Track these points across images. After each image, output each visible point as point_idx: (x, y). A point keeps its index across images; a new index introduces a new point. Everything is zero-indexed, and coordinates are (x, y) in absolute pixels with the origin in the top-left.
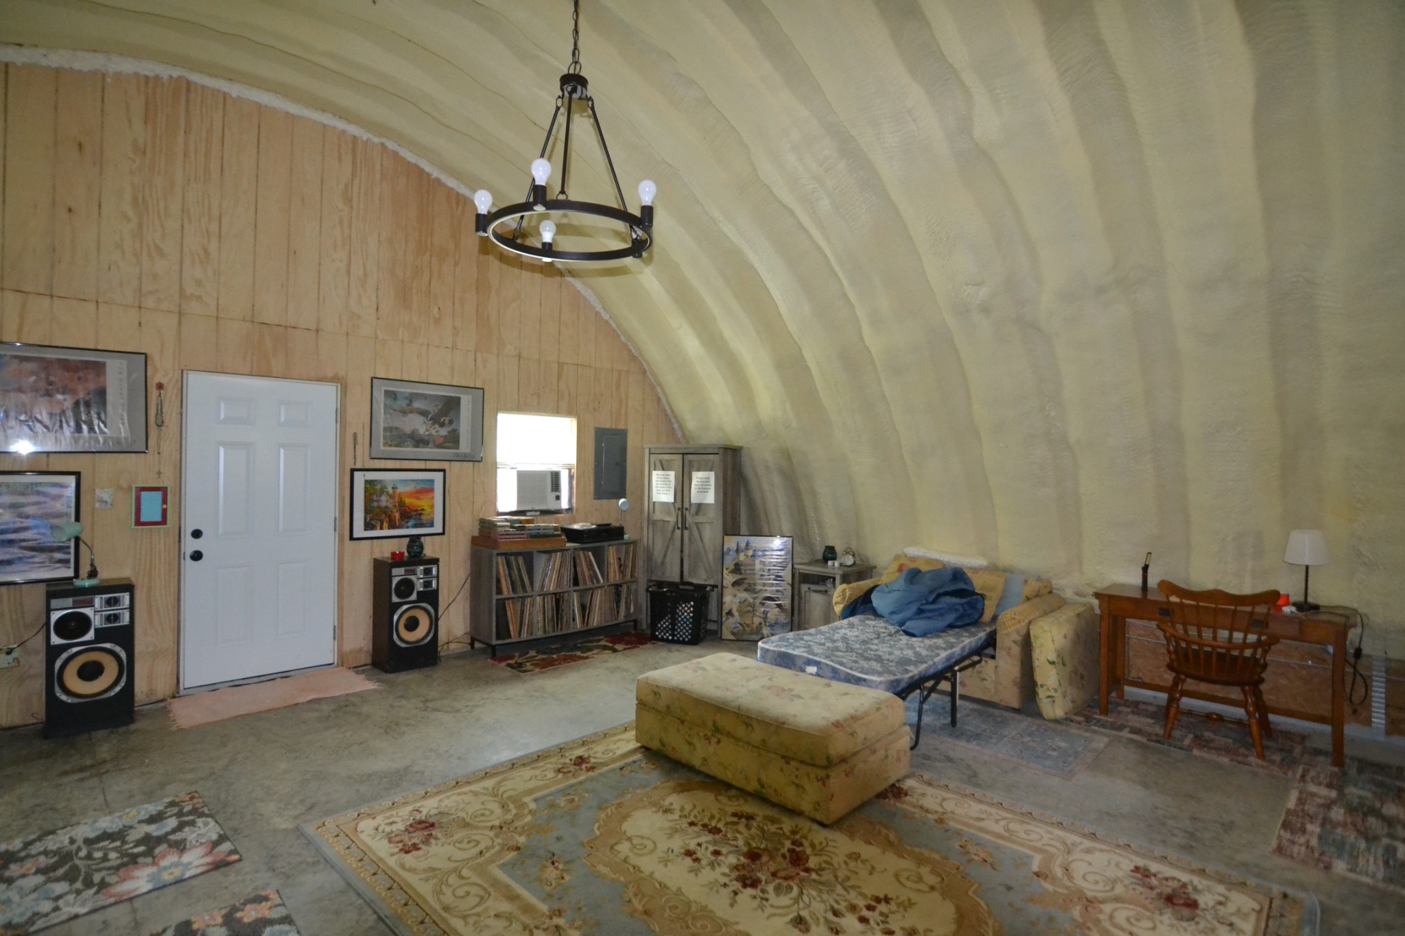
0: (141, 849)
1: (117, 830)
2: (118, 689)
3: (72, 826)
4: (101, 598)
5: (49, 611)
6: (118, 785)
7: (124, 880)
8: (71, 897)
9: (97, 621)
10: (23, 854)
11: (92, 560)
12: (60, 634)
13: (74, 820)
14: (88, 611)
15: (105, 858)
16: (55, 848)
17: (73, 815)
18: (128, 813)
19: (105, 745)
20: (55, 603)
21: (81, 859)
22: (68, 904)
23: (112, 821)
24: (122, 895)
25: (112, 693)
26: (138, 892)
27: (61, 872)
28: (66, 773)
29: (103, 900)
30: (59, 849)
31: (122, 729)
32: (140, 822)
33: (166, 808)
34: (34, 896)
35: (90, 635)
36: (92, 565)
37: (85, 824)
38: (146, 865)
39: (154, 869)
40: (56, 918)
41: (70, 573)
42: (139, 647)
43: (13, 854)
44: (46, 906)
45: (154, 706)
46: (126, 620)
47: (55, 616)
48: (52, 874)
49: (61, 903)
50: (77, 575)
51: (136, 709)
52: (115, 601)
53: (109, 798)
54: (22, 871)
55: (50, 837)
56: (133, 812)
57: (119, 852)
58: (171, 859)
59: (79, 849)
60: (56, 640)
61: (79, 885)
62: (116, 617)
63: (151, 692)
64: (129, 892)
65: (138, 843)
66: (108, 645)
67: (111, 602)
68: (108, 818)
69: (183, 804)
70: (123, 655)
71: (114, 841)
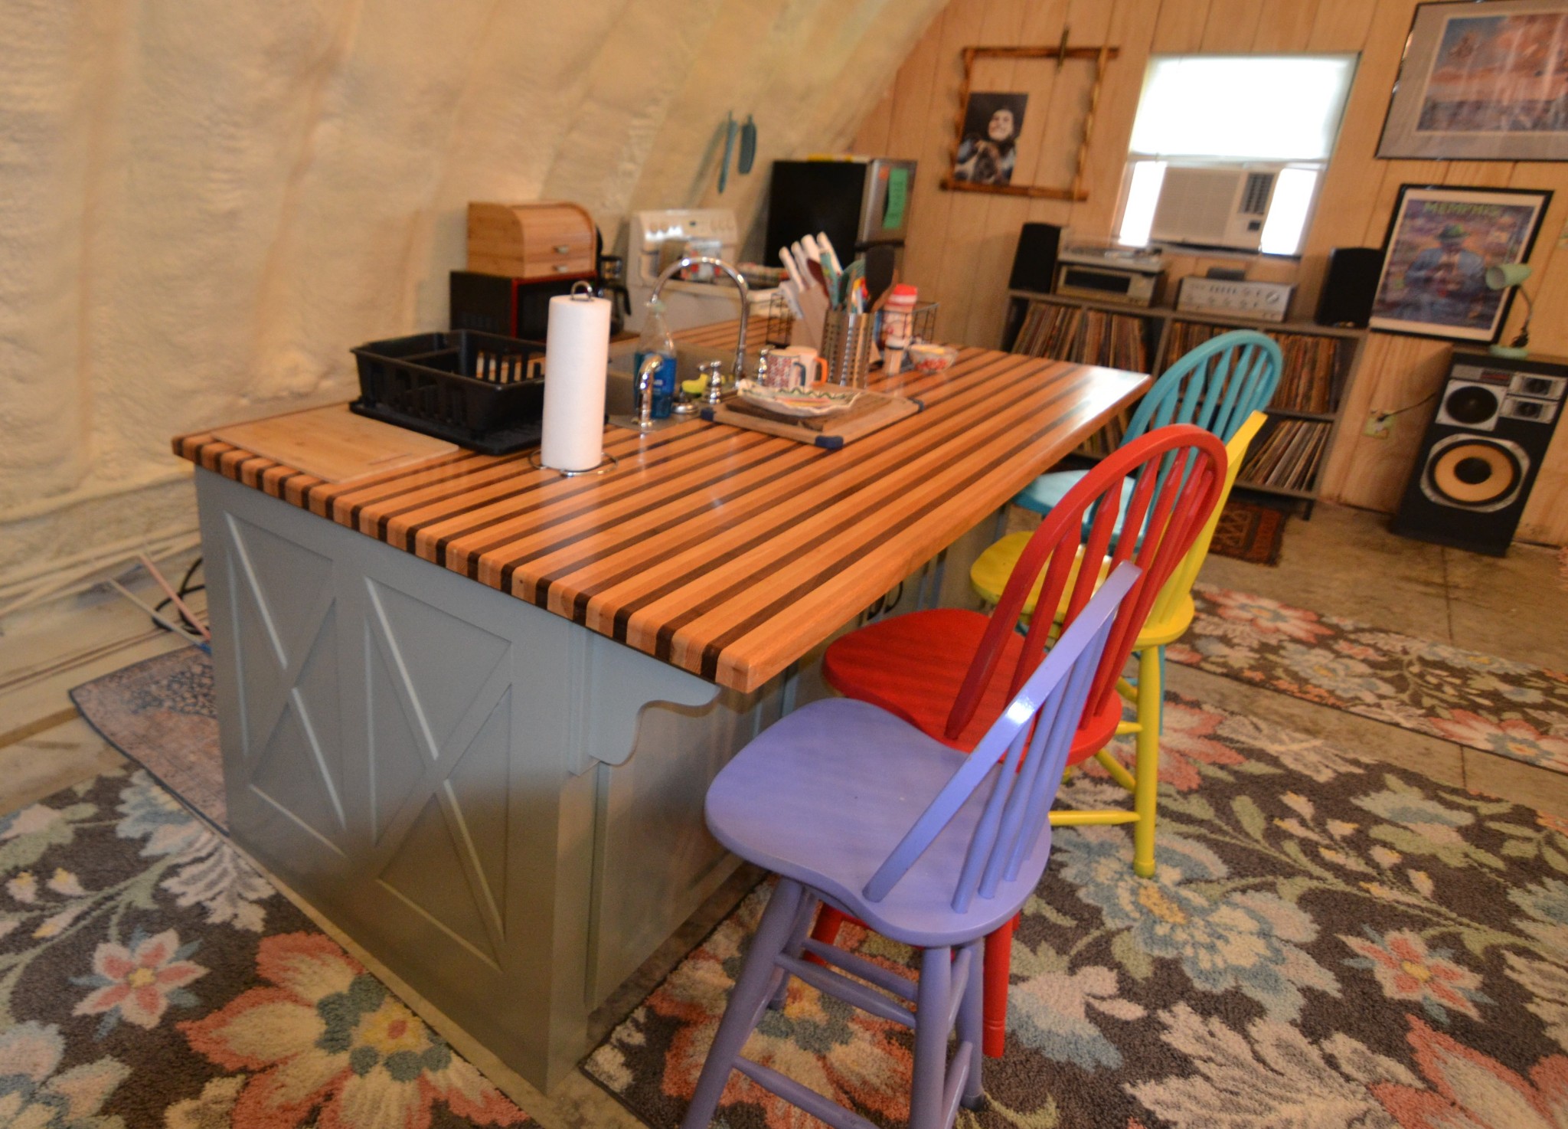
0: (1486, 702)
1: (1459, 667)
2: (1500, 506)
3: (1408, 636)
4: (1523, 378)
5: (1447, 377)
6: (1467, 619)
7: (1458, 722)
8: (1394, 703)
9: (1506, 407)
10: (1352, 636)
11: (1527, 323)
12: (1452, 411)
13: (1410, 631)
14: (1498, 391)
15: (1438, 687)
16: (1386, 648)
17: (1410, 626)
18: (1476, 656)
19: (1462, 568)
20: (1458, 370)
21: (1411, 673)
22: (1390, 708)
23: (1455, 654)
24: (1452, 736)
25: (1490, 509)
26: (1475, 745)
27: (1388, 674)
28: (1408, 579)
29: (1426, 725)
30: (1389, 651)
31: (1487, 560)
32: (1491, 673)
33: (1531, 675)
34: (1358, 680)
35: (1489, 424)
36: (1524, 329)
37: (1423, 642)
38: (1487, 721)
39: (1500, 733)
40: (1374, 713)
41: (1486, 335)
42: (1550, 461)
43: (1342, 631)
44: (1370, 698)
45: (1539, 549)
46: (1547, 417)
47: (1453, 387)
48: (1379, 672)
49: (1384, 703)
50: (1497, 338)
51: (1513, 543)
52: (1543, 387)
53: (1456, 629)
54: (1350, 652)
55: (1382, 635)
56: (1485, 659)
57: (1460, 691)
58: (1525, 733)
59: (1410, 663)
60: (1443, 418)
61: (1405, 697)
62: (1535, 409)
63: (1541, 529)
64: (1461, 737)
65: (1483, 694)
66: (1508, 444)
67: (1535, 387)
68: (1451, 649)
69: (1556, 683)
70: (1525, 464)
71: (1453, 676)
